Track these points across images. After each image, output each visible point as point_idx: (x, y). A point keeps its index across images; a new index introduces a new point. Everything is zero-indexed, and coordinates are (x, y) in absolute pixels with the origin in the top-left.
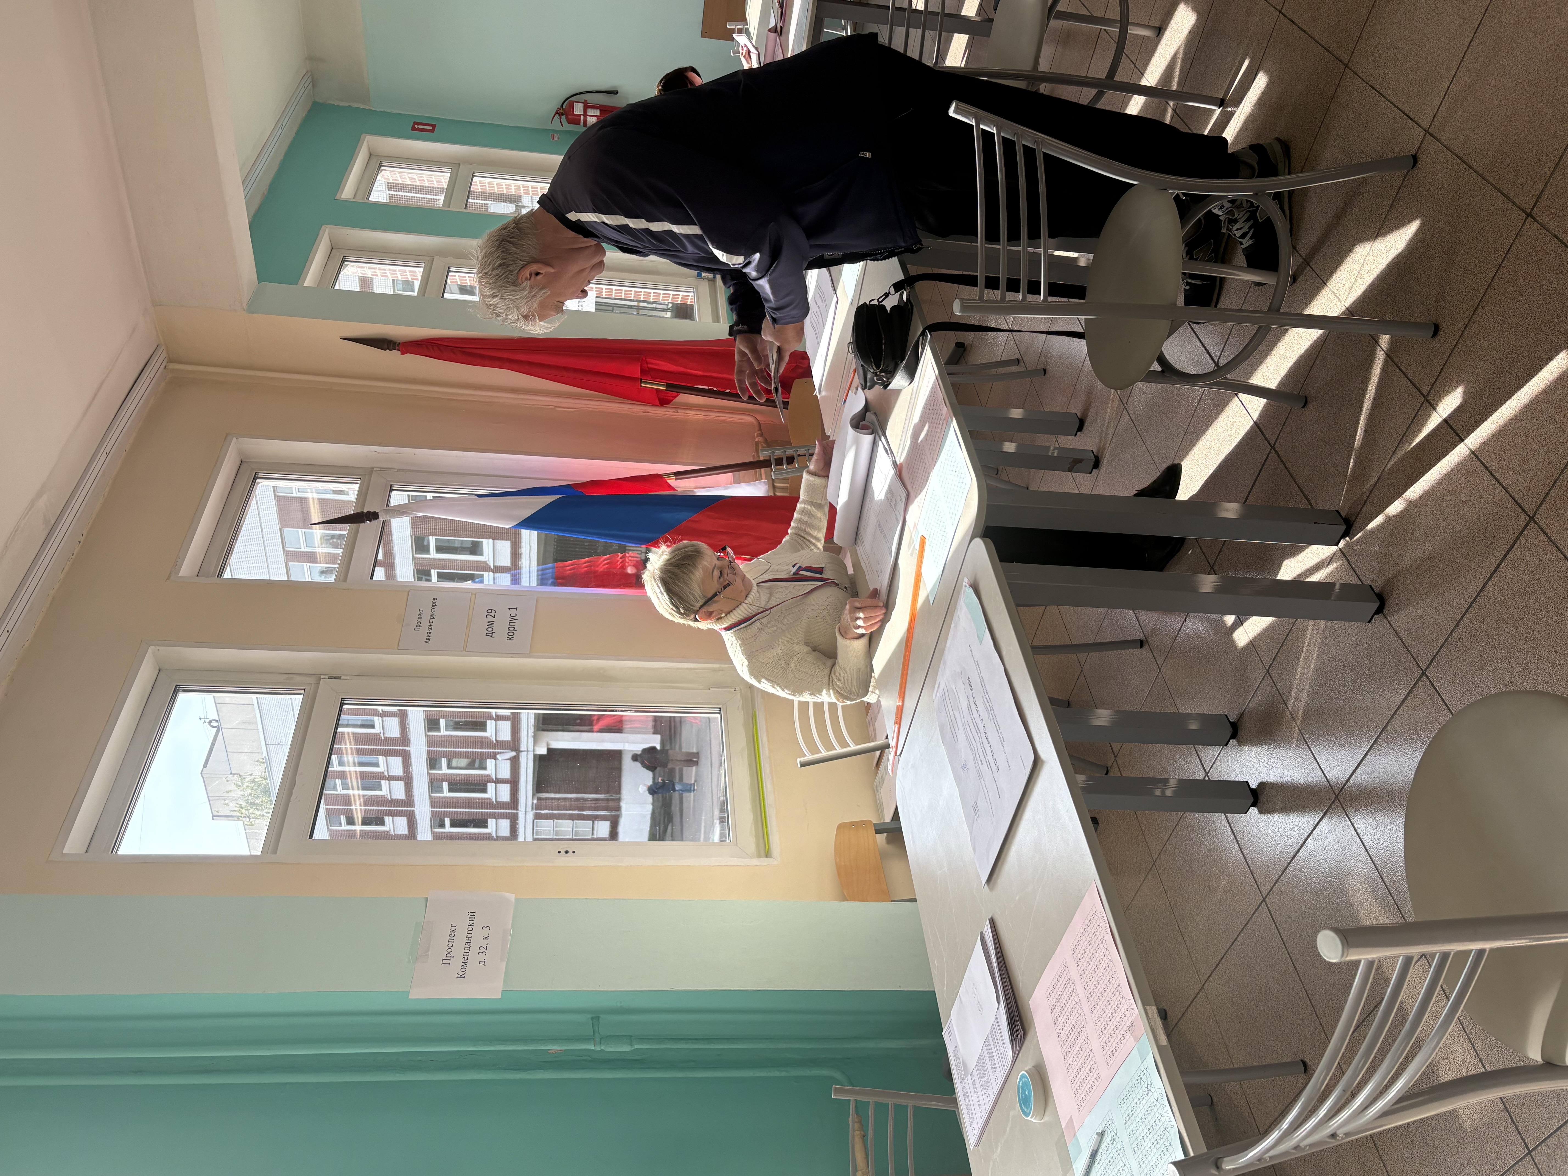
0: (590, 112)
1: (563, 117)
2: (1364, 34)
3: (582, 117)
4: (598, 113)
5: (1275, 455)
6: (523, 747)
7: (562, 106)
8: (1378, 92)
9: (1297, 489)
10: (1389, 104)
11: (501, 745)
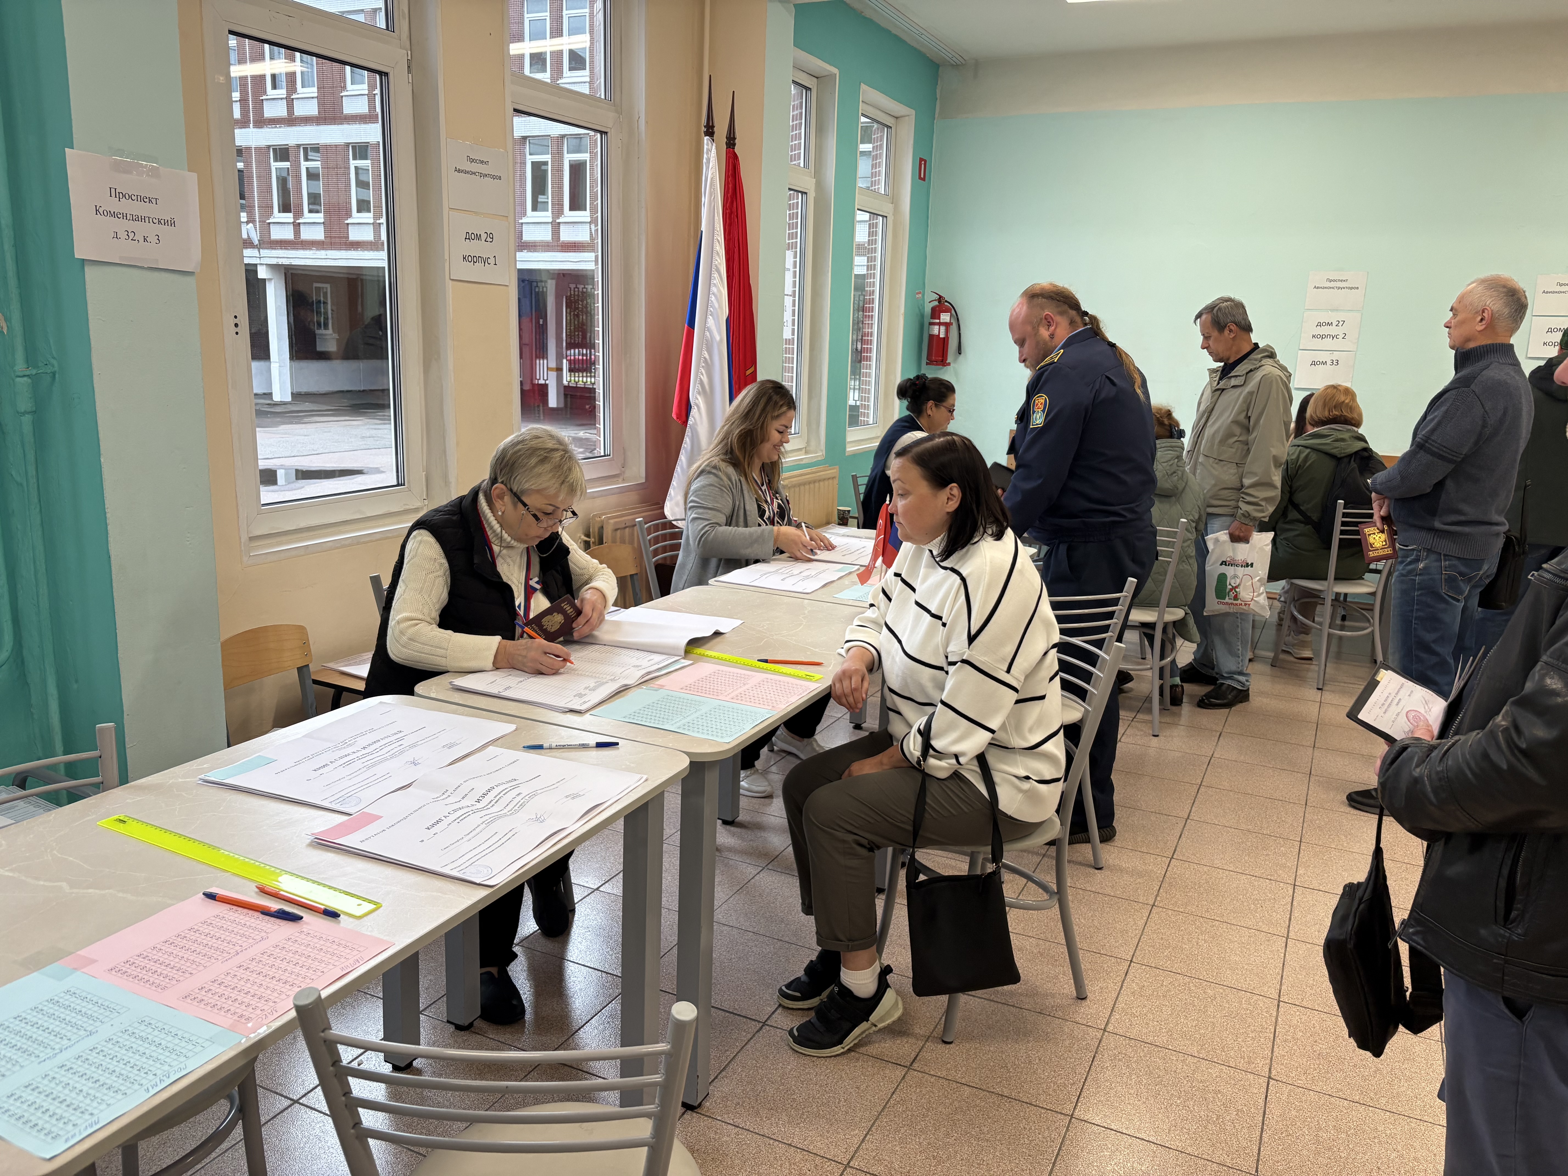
0: (943, 329)
1: (936, 303)
2: (1133, 1041)
3: (938, 321)
4: (942, 336)
5: (758, 1028)
6: (264, 252)
7: (946, 301)
8: (1091, 1065)
9: (732, 1056)
10: (1084, 1076)
11: (266, 227)
